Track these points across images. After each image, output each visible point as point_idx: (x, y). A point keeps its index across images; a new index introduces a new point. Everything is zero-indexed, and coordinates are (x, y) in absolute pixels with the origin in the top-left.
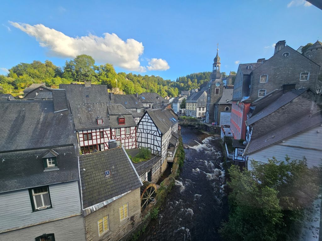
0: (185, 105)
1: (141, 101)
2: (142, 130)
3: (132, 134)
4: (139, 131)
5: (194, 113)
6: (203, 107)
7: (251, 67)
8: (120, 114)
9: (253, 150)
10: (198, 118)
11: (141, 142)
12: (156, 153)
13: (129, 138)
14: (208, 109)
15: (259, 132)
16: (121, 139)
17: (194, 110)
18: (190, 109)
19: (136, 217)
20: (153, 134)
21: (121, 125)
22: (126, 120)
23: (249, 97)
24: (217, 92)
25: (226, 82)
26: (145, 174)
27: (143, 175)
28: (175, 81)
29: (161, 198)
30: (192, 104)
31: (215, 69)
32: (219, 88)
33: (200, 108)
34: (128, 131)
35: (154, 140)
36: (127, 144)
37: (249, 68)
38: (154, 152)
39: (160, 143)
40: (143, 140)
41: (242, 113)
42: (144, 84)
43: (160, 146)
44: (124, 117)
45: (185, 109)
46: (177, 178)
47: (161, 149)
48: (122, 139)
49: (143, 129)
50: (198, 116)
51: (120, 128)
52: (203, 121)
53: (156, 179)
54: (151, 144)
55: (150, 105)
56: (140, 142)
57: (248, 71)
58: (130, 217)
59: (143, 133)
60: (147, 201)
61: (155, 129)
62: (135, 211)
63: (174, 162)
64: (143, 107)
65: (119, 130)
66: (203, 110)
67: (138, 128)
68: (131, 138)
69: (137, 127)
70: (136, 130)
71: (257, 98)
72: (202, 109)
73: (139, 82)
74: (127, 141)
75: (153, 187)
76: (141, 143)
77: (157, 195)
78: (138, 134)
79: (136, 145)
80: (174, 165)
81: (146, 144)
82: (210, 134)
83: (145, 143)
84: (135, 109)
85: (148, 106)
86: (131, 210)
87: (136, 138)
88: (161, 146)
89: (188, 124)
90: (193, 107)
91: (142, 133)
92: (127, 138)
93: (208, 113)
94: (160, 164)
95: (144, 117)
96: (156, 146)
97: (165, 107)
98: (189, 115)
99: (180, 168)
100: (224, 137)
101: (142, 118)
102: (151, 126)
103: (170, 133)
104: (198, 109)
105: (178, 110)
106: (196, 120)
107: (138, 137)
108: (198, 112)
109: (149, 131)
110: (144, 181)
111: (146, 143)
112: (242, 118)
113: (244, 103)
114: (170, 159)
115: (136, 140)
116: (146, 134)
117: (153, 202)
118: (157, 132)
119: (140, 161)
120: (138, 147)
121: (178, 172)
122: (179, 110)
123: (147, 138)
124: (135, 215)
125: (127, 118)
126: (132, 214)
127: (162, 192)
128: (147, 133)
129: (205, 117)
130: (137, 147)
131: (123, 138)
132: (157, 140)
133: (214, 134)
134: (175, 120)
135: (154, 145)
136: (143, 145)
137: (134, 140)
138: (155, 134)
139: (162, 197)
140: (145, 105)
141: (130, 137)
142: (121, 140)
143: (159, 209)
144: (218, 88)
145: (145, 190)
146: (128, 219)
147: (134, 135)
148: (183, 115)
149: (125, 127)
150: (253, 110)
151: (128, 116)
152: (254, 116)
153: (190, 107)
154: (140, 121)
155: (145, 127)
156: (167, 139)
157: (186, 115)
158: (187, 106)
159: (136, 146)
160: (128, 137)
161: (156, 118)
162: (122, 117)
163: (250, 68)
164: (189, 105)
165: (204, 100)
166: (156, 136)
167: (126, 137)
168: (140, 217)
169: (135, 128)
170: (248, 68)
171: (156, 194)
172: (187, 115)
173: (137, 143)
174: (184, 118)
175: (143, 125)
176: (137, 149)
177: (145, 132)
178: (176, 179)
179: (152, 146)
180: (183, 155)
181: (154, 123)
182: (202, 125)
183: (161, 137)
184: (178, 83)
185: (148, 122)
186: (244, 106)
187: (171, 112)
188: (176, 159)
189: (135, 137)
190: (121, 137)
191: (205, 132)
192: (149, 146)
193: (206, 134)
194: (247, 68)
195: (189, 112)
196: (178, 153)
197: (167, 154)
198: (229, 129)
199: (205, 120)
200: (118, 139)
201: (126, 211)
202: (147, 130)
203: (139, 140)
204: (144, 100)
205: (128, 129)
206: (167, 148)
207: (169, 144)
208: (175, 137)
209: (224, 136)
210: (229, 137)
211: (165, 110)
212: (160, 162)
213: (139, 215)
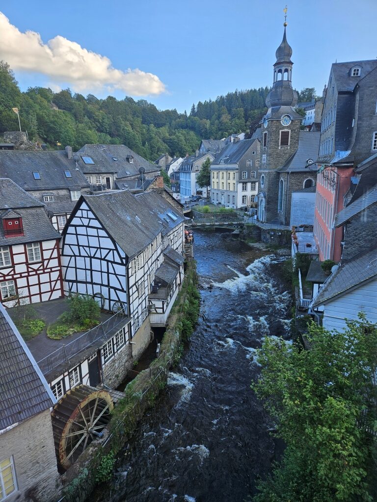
0: (210, 176)
1: (82, 168)
2: (75, 249)
3: (49, 259)
4: (67, 251)
5: (231, 197)
6: (253, 180)
7: (359, 72)
8: (7, 207)
9: (337, 292)
10: (241, 209)
11: (76, 281)
12: (115, 307)
13: (38, 272)
14: (262, 186)
15: (362, 243)
16: (15, 276)
17: (232, 189)
18: (221, 188)
19: (44, 488)
20: (104, 259)
21: (11, 239)
22: (24, 222)
23: (349, 152)
24: (284, 142)
25: (313, 115)
26: (80, 366)
27: (75, 370)
28: (188, 114)
29: (126, 425)
30: (225, 173)
31: (279, 79)
32: (290, 131)
33: (245, 183)
34: (34, 253)
35: (108, 273)
36: (35, 290)
37: (354, 74)
38: (112, 305)
39: (123, 280)
40: (81, 276)
41: (333, 192)
42: (106, 120)
43: (125, 290)
44: (19, 216)
45: (209, 189)
46: (174, 367)
47: (129, 297)
48: (19, 276)
49: (78, 245)
50: (240, 205)
51: (10, 247)
52: (252, 216)
53: (117, 376)
54: (102, 285)
55: (108, 180)
56: (73, 281)
57: (351, 82)
58: (22, 491)
59: (80, 256)
60: (83, 437)
61: (107, 243)
62: (38, 473)
63: (167, 325)
64: (88, 187)
65: (8, 251)
66: (253, 189)
67: (64, 244)
68: (46, 271)
69: (60, 240)
70: (58, 249)
71: (370, 154)
72: (249, 185)
73: (90, 118)
74: (33, 280)
75: (100, 399)
76: (75, 284)
77: (113, 419)
78: (65, 261)
79: (62, 289)
80: (167, 335)
81: (89, 286)
82: (267, 247)
83: (86, 283)
84: (63, 192)
85: (103, 182)
86: (25, 472)
87: (60, 271)
88: (129, 289)
89: (213, 225)
90: (229, 181)
91: (75, 256)
92: (34, 273)
93: (262, 195)
94: (127, 335)
95: (79, 213)
96: (115, 289)
97: (148, 183)
98: (220, 203)
99: (185, 342)
100: (296, 254)
101: (73, 215)
102: (98, 237)
103: (159, 251)
104: (240, 186)
105: (193, 192)
106: (235, 215)
107: (68, 267)
108: (240, 194)
109: (93, 251)
110: (79, 385)
111: (89, 283)
112: (333, 207)
113: (338, 167)
114: (158, 319)
115: (60, 275)
116: (88, 260)
117: (101, 441)
118: (115, 252)
119: (67, 333)
120: (70, 296)
121: (178, 351)
122: (195, 192)
123: (91, 270)
124: (39, 482)
125: (30, 217)
126: (30, 483)
127: (127, 410)
128: (89, 257)
129: (257, 206)
130: (67, 294)
131: (20, 274)
132: (115, 274)
133: (277, 247)
134: (175, 218)
135: (108, 286)
136: (82, 288)
137: (55, 275)
138: (110, 257)
139: (127, 423)
140: (93, 180)
141: (44, 269)
142: (15, 279)
143: (120, 454)
144: (286, 130)
145: (77, 411)
146: (19, 497)
147: (54, 263)
148: (206, 204)
149: (25, 244)
150: (356, 185)
151: (33, 211)
152: (356, 202)
153: (221, 181)
154: (68, 224)
155: (83, 241)
156: (146, 268)
157: (212, 204)
158: (214, 180)
159: (63, 291)
160: (38, 270)
161: (114, 213)
162: (12, 215)
163: (357, 74)
164: (218, 177)
165: (254, 163)
166: (112, 262)
167: (30, 270)
168: (57, 486)
169: (57, 244)
170: (352, 75)
171: (111, 416)
172: (215, 202)
173: (66, 284)
174: (206, 211)
175: (77, 234)
176: (65, 300)
177: (83, 253)
178: (171, 369)
179: (105, 290)
180: (195, 306)
181: (103, 228)
182: (248, 227)
183: (126, 265)
184: (196, 118)
185: (88, 226)
186: (338, 175)
187: (164, 195)
188: (175, 317)
189: (59, 268)
190: (14, 270)
191: (256, 245)
192: (97, 289)
193: (259, 249)
194: (349, 74)
195: (220, 194)
196: (182, 302)
197: (150, 307)
198: (310, 234)
199: (256, 214)
200: (7, 278)
201: (10, 477)
202: (89, 247)
203: (71, 275)
204: (89, 167)
205: (33, 247)
206: (147, 291)
207: (155, 281)
208: (174, 262)
209: (296, 252)
210: (307, 255)
211: (149, 190)
212: (126, 330)
213: (52, 482)
